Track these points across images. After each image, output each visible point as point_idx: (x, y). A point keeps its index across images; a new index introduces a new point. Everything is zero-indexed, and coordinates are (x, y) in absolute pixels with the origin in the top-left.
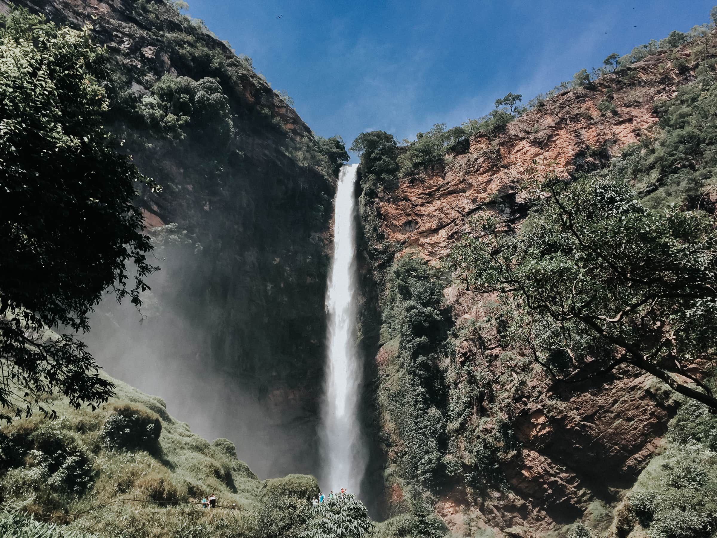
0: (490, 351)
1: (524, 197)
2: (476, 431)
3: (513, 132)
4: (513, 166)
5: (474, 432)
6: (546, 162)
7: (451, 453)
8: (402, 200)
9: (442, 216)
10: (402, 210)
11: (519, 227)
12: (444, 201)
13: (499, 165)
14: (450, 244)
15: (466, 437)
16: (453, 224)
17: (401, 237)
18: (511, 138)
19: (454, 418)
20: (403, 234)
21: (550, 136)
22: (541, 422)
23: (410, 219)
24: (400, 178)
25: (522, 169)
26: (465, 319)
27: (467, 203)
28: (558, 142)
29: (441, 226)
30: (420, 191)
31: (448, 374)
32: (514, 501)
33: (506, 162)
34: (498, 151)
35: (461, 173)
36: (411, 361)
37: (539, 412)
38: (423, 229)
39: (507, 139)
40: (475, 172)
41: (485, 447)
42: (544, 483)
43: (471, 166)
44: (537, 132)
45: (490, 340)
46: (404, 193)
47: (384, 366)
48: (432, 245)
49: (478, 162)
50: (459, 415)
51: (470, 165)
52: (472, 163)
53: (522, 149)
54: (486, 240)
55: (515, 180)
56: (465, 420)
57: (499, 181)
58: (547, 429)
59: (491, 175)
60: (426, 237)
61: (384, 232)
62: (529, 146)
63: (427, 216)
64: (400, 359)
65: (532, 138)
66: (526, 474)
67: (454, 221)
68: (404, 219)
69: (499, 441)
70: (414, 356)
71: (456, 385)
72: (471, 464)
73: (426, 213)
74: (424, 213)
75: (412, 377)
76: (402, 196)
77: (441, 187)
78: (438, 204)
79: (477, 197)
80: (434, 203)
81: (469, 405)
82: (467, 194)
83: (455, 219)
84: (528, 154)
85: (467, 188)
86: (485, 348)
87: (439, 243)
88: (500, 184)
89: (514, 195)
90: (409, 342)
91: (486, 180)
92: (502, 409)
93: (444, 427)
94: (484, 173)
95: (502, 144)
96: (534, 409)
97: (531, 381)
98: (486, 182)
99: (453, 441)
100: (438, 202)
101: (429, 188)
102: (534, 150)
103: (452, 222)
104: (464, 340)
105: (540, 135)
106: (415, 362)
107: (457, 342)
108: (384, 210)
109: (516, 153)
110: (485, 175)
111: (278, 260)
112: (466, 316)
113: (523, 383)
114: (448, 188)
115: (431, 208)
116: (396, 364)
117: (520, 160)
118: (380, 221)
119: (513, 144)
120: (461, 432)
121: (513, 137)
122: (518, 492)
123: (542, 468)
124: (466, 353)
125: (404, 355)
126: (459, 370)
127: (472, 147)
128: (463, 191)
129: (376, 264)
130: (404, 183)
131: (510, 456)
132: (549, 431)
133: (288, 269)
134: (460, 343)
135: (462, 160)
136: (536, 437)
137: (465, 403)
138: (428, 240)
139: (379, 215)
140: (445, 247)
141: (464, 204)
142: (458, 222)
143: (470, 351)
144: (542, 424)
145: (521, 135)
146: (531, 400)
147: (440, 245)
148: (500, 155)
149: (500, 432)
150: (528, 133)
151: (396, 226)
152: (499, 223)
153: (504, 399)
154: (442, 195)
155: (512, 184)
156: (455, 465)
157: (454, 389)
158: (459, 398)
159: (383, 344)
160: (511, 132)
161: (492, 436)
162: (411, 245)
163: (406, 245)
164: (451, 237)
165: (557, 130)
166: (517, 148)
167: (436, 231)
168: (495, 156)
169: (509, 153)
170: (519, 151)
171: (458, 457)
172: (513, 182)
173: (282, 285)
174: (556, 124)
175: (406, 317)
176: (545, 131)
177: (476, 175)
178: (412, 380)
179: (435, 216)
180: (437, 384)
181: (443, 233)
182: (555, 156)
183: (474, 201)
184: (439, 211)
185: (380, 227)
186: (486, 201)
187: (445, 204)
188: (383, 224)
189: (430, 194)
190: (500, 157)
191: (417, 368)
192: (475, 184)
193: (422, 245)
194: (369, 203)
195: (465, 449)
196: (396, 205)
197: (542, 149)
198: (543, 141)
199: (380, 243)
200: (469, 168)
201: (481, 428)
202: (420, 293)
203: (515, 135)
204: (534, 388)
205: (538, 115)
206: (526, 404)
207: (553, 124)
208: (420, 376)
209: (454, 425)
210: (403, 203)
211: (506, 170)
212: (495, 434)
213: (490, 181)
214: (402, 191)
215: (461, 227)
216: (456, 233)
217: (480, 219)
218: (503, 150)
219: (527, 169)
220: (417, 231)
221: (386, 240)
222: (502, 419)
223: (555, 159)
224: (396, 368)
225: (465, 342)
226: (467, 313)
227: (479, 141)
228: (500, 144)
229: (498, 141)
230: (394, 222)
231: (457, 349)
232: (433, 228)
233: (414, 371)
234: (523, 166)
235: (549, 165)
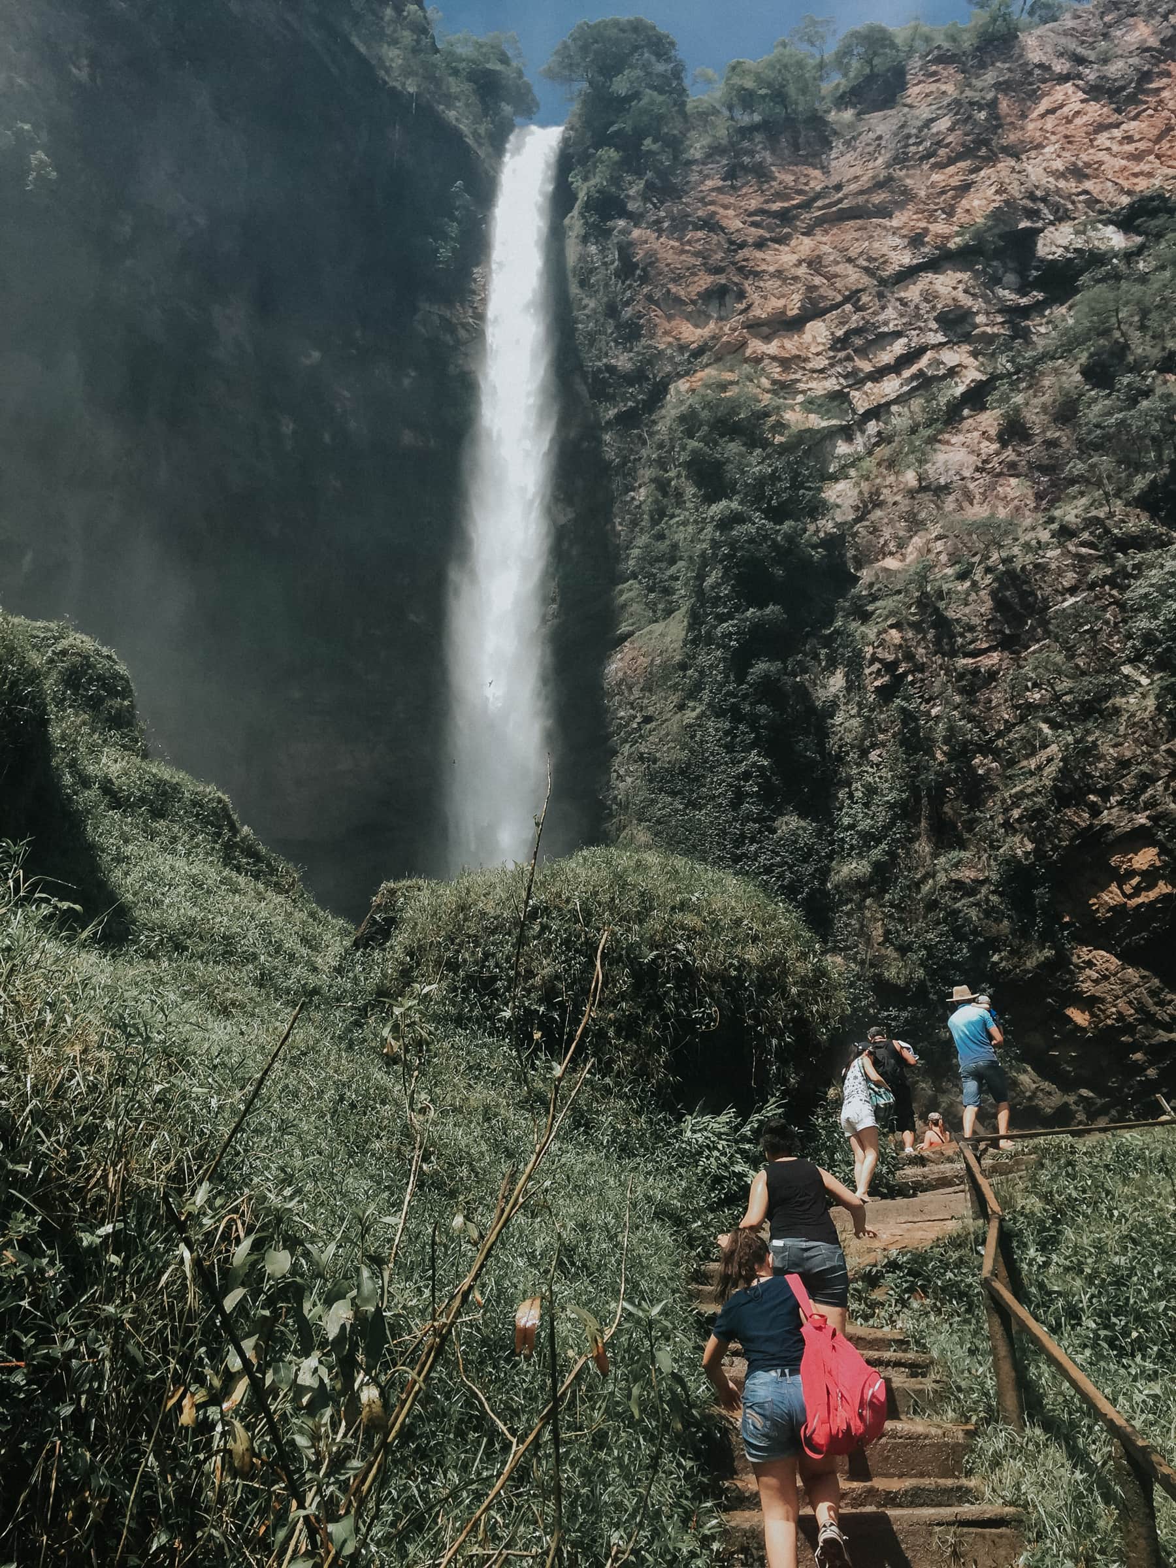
0: (971, 661)
1: (1065, 243)
2: (925, 888)
3: (1035, 56)
4: (1033, 154)
5: (919, 891)
6: (1129, 148)
7: (841, 950)
8: (697, 228)
9: (818, 280)
10: (697, 254)
11: (1043, 330)
12: (824, 239)
13: (994, 143)
14: (841, 361)
15: (892, 906)
16: (848, 307)
17: (692, 334)
18: (1030, 73)
19: (852, 848)
20: (696, 326)
21: (1146, 77)
22: (1144, 867)
23: (723, 281)
24: (695, 162)
25: (1059, 165)
26: (886, 570)
27: (895, 248)
28: (1165, 94)
29: (813, 310)
30: (754, 203)
31: (838, 720)
32: (1034, 1093)
33: (1012, 137)
34: (993, 105)
35: (880, 161)
36: (727, 676)
37: (1138, 838)
38: (759, 313)
39: (1018, 76)
40: (922, 159)
41: (958, 933)
42: (1135, 1047)
43: (911, 141)
44: (1105, 61)
45: (972, 629)
46: (706, 204)
47: (636, 693)
48: (785, 363)
49: (934, 130)
50: (869, 839)
51: (909, 136)
52: (914, 131)
53: (1061, 106)
54: (950, 357)
55: (1039, 193)
56: (892, 854)
57: (994, 188)
58: (1163, 888)
59: (972, 171)
60: (767, 339)
61: (640, 318)
62: (1082, 101)
63: (772, 276)
64: (690, 672)
65: (1091, 74)
66: (1080, 1017)
67: (853, 297)
68: (705, 281)
69: (998, 921)
70: (739, 663)
71: (864, 753)
72: (907, 984)
73: (772, 269)
74: (764, 267)
75: (727, 725)
76: (700, 213)
77: (818, 196)
78: (805, 245)
79: (926, 230)
80: (793, 243)
81: (905, 811)
82: (895, 223)
83: (859, 291)
84: (1078, 121)
85: (896, 203)
86: (953, 654)
87: (806, 360)
88: (997, 197)
89: (1034, 233)
90: (721, 618)
91: (955, 182)
92: (1011, 826)
93: (824, 873)
94: (951, 161)
95: (1003, 87)
96: (1125, 826)
97: (1115, 746)
98: (954, 188)
99: (849, 914)
100: (806, 240)
101: (780, 196)
102: (1096, 111)
103: (847, 300)
104: (892, 626)
105: (1115, 69)
106: (740, 680)
107: (871, 632)
108: (641, 253)
109: (1043, 116)
110: (951, 169)
111: (316, 355)
112: (891, 563)
113: (1088, 752)
114: (840, 201)
115: (784, 258)
116: (675, 688)
117: (1053, 138)
118: (630, 286)
119: (1035, 91)
120: (873, 889)
121: (1037, 72)
122: (1046, 1069)
123: (1130, 1003)
124: (895, 664)
125: (703, 659)
126: (872, 710)
127: (914, 91)
128: (884, 212)
129: (612, 413)
130: (707, 177)
131: (1030, 964)
132: (1166, 898)
133: (347, 394)
134: (879, 633)
135: (882, 124)
136: (1119, 911)
137: (891, 806)
138: (772, 348)
139: (627, 268)
140: (822, 371)
141: (885, 250)
142: (865, 299)
143: (910, 657)
144: (1144, 874)
145: (1060, 66)
146: (1113, 800)
147: (809, 366)
148: (998, 118)
149: (1001, 894)
150: (1080, 60)
151: (678, 300)
152: (988, 314)
153: (1022, 795)
154: (820, 222)
155: (1029, 204)
156: (852, 985)
157: (859, 765)
158: (871, 790)
159: (631, 634)
160: (1030, 56)
161: (977, 904)
162: (718, 359)
163: (705, 359)
164: (840, 343)
165: (1165, 61)
166: (1045, 104)
167: (795, 324)
168: (983, 115)
169: (1023, 116)
170: (1052, 111)
171: (862, 962)
172: (1031, 196)
173: (327, 438)
174: (1162, 42)
175: (715, 545)
176: (1131, 61)
177: (926, 167)
178: (727, 733)
179: (796, 279)
180: (806, 747)
181: (818, 333)
182: (1156, 132)
183: (916, 241)
184: (810, 265)
185: (627, 304)
186: (951, 245)
187: (826, 249)
188: (637, 293)
189: (785, 217)
190: (996, 123)
191: (745, 697)
192: (923, 194)
193: (758, 360)
194: (597, 232)
195: (887, 940)
196: (679, 239)
197: (1118, 111)
198: (1123, 88)
199: (625, 350)
200: (907, 146)
201: (942, 878)
202: (761, 481)
203: (1041, 66)
204: (1124, 764)
205: (1107, 19)
206: (1095, 811)
207: (1153, 42)
208: (753, 721)
209: (853, 868)
210: (700, 234)
211: (1012, 162)
212: (987, 900)
213: (965, 188)
214: (701, 200)
215: (875, 313)
216: (858, 331)
217: (929, 297)
218: (1004, 105)
219: (1074, 164)
220: (742, 318)
221: (643, 341)
222: (1014, 856)
223: (1158, 140)
224: (675, 698)
225: (893, 632)
226: (892, 554)
227: (935, 73)
228: (998, 86)
229: (990, 77)
230: (674, 289)
231: (869, 650)
232: (790, 313)
233: (735, 709)
234: (1064, 154)
235: (1137, 157)
